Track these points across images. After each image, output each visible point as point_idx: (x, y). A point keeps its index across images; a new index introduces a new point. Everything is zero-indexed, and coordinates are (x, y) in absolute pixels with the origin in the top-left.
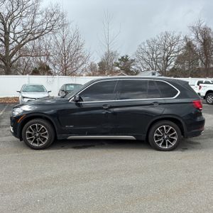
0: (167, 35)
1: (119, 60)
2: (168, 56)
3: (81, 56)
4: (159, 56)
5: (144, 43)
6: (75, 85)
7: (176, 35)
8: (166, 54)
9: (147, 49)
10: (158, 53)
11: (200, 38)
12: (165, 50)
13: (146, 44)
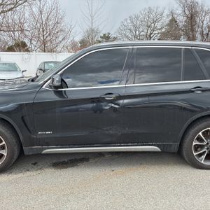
0: (150, 11)
1: (101, 37)
2: (151, 34)
3: (61, 30)
4: (142, 33)
5: (126, 20)
6: (55, 63)
7: (160, 10)
8: (149, 32)
9: (130, 26)
10: (141, 30)
11: (187, 13)
12: (149, 27)
13: (129, 21)
